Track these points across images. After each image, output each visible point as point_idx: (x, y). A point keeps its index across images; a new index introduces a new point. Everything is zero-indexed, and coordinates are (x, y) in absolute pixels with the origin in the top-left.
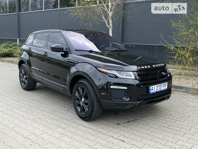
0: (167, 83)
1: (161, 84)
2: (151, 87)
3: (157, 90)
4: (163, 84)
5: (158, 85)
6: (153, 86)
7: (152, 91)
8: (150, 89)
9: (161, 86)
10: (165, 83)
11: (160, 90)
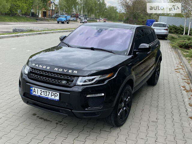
0: (58, 94)
1: (47, 91)
2: (33, 88)
3: (41, 94)
4: (51, 92)
5: (43, 90)
6: (36, 89)
7: (34, 93)
8: (32, 90)
9: (48, 93)
10: (54, 93)
11: (45, 96)
